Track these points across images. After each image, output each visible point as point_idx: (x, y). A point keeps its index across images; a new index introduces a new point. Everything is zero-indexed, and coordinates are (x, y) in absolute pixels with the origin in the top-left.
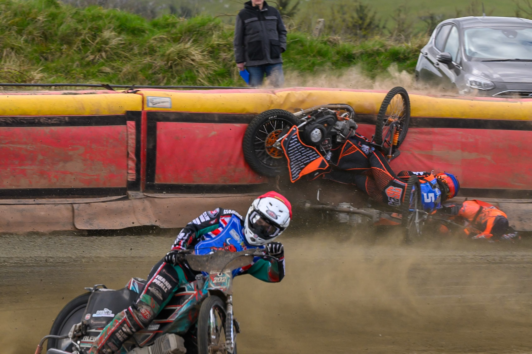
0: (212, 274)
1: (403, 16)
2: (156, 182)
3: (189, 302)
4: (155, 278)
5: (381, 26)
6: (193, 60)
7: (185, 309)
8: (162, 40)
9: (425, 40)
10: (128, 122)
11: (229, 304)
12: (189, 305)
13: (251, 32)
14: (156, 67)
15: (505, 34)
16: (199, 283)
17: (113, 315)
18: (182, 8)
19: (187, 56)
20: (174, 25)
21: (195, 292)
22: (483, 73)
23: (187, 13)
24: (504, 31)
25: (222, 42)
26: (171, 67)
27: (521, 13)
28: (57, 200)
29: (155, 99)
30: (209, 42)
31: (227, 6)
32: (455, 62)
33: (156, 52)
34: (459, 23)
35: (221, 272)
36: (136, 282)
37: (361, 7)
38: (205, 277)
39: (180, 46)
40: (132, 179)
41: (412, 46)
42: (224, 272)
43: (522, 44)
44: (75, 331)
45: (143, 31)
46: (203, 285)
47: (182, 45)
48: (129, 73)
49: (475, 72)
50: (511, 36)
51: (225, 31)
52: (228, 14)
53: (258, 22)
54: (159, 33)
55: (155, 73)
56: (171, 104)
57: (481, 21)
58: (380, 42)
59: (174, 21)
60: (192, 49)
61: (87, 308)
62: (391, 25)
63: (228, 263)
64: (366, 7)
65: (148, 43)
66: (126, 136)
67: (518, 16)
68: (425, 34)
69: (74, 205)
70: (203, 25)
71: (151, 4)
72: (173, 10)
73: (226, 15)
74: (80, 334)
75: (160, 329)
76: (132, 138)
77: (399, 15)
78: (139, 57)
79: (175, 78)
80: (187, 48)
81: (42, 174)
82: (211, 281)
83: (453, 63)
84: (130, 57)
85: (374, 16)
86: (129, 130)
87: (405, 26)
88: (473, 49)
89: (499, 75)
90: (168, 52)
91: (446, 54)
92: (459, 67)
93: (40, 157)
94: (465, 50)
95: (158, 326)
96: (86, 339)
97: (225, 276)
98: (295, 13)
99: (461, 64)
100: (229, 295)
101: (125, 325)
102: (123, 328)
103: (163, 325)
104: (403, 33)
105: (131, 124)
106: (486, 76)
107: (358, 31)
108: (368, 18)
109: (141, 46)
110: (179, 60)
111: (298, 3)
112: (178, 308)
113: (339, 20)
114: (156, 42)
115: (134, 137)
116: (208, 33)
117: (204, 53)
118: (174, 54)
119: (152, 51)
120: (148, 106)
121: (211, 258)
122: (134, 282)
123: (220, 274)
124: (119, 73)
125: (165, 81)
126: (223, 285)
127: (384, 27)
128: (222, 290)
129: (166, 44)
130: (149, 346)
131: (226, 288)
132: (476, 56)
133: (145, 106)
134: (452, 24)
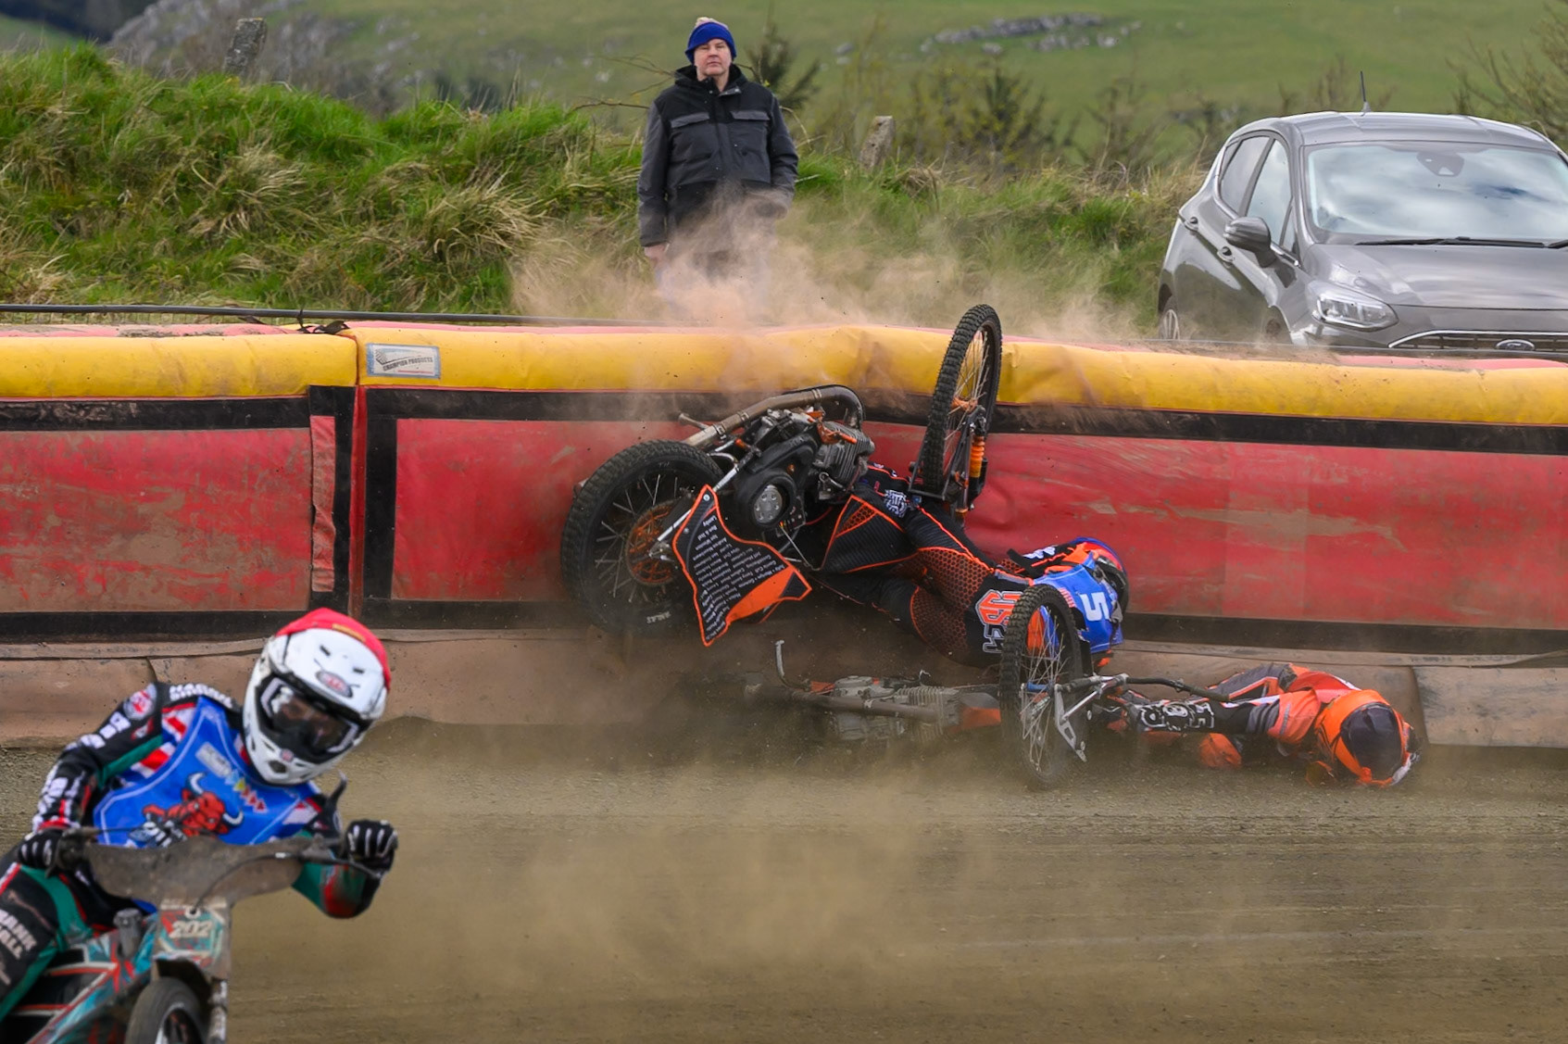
0: (168, 911)
1: (1123, 109)
2: (394, 597)
3: (92, 998)
5: (1059, 138)
6: (505, 236)
7: (78, 1019)
8: (414, 176)
9: (1192, 179)
10: (313, 418)
11: (219, 1009)
12: (93, 1008)
13: (687, 154)
14: (398, 256)
15: (1427, 165)
16: (127, 937)
18: (473, 83)
19: (489, 225)
20: (449, 133)
21: (112, 965)
22: (1360, 279)
23: (485, 95)
24: (1423, 155)
25: (590, 182)
26: (440, 256)
27: (1474, 101)
28: (104, 648)
29: (394, 351)
30: (555, 183)
31: (604, 77)
32: (1280, 246)
33: (396, 211)
34: (1291, 130)
35: (197, 906)
37: (999, 80)
38: (148, 919)
39: (467, 196)
40: (324, 586)
41: (1152, 197)
42: (205, 907)
43: (1477, 194)
45: (360, 151)
46: (138, 943)
47: (474, 190)
48: (317, 272)
49: (1338, 274)
50: (1444, 171)
51: (600, 150)
52: (610, 101)
53: (712, 127)
54: (407, 155)
55: (392, 274)
56: (439, 366)
57: (1355, 124)
58: (1058, 187)
59: (449, 121)
60: (503, 203)
62: (1089, 135)
63: (222, 877)
64: (1016, 82)
65: (375, 183)
66: (307, 460)
67: (1463, 111)
68: (1190, 162)
69: (153, 662)
70: (536, 131)
71: (380, 69)
72: (444, 88)
73: (603, 103)
76: (324, 467)
77: (1112, 107)
78: (346, 226)
79: (452, 288)
80: (490, 202)
81: (58, 568)
82: (164, 932)
83: (1272, 247)
84: (318, 226)
85: (1037, 110)
86: (316, 441)
87: (1131, 138)
88: (1331, 208)
89: (1409, 284)
90: (431, 212)
91: (1251, 220)
92: (1293, 262)
93: (53, 520)
94: (1308, 211)
97: (206, 919)
98: (806, 98)
99: (1296, 250)
100: (217, 981)
104: (1124, 158)
105: (323, 424)
106: (1371, 287)
107: (993, 154)
108: (1022, 114)
109: (353, 193)
110: (463, 235)
111: (814, 70)
112: (58, 1013)
113: (934, 120)
114: (395, 182)
115: (331, 462)
116: (550, 155)
117: (540, 215)
118: (450, 217)
119: (384, 209)
120: (370, 372)
121: (168, 859)
123: (193, 912)
124: (285, 271)
125: (422, 298)
126: (199, 946)
127: (1068, 142)
128: (198, 962)
129: (426, 187)
131: (210, 958)
132: (1342, 230)
133: (363, 372)
134: (1273, 135)
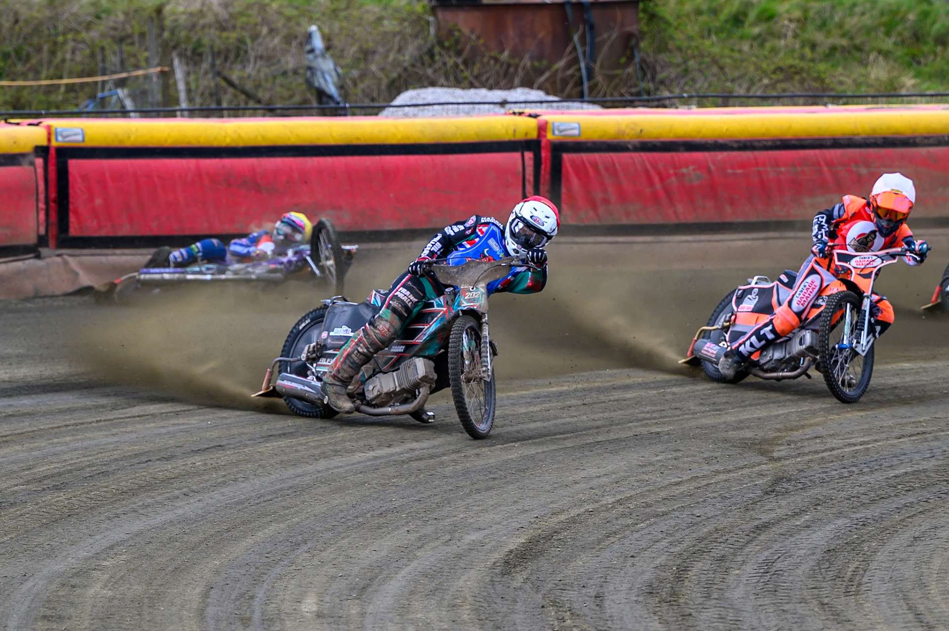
0: (463, 289)
3: (438, 322)
4: (397, 291)
11: (484, 324)
12: (438, 325)
16: (450, 298)
17: (351, 334)
21: (445, 309)
35: (474, 286)
36: (378, 295)
38: (456, 292)
42: (477, 286)
44: (308, 352)
46: (454, 300)
61: (323, 323)
63: (482, 274)
74: (314, 355)
75: (405, 351)
82: (463, 296)
95: (404, 347)
96: (323, 361)
97: (478, 291)
100: (484, 314)
101: (362, 345)
102: (359, 349)
103: (408, 347)
112: (426, 327)
121: (464, 269)
122: (375, 295)
123: (473, 289)
126: (475, 302)
128: (475, 308)
130: (394, 371)
131: (480, 306)
